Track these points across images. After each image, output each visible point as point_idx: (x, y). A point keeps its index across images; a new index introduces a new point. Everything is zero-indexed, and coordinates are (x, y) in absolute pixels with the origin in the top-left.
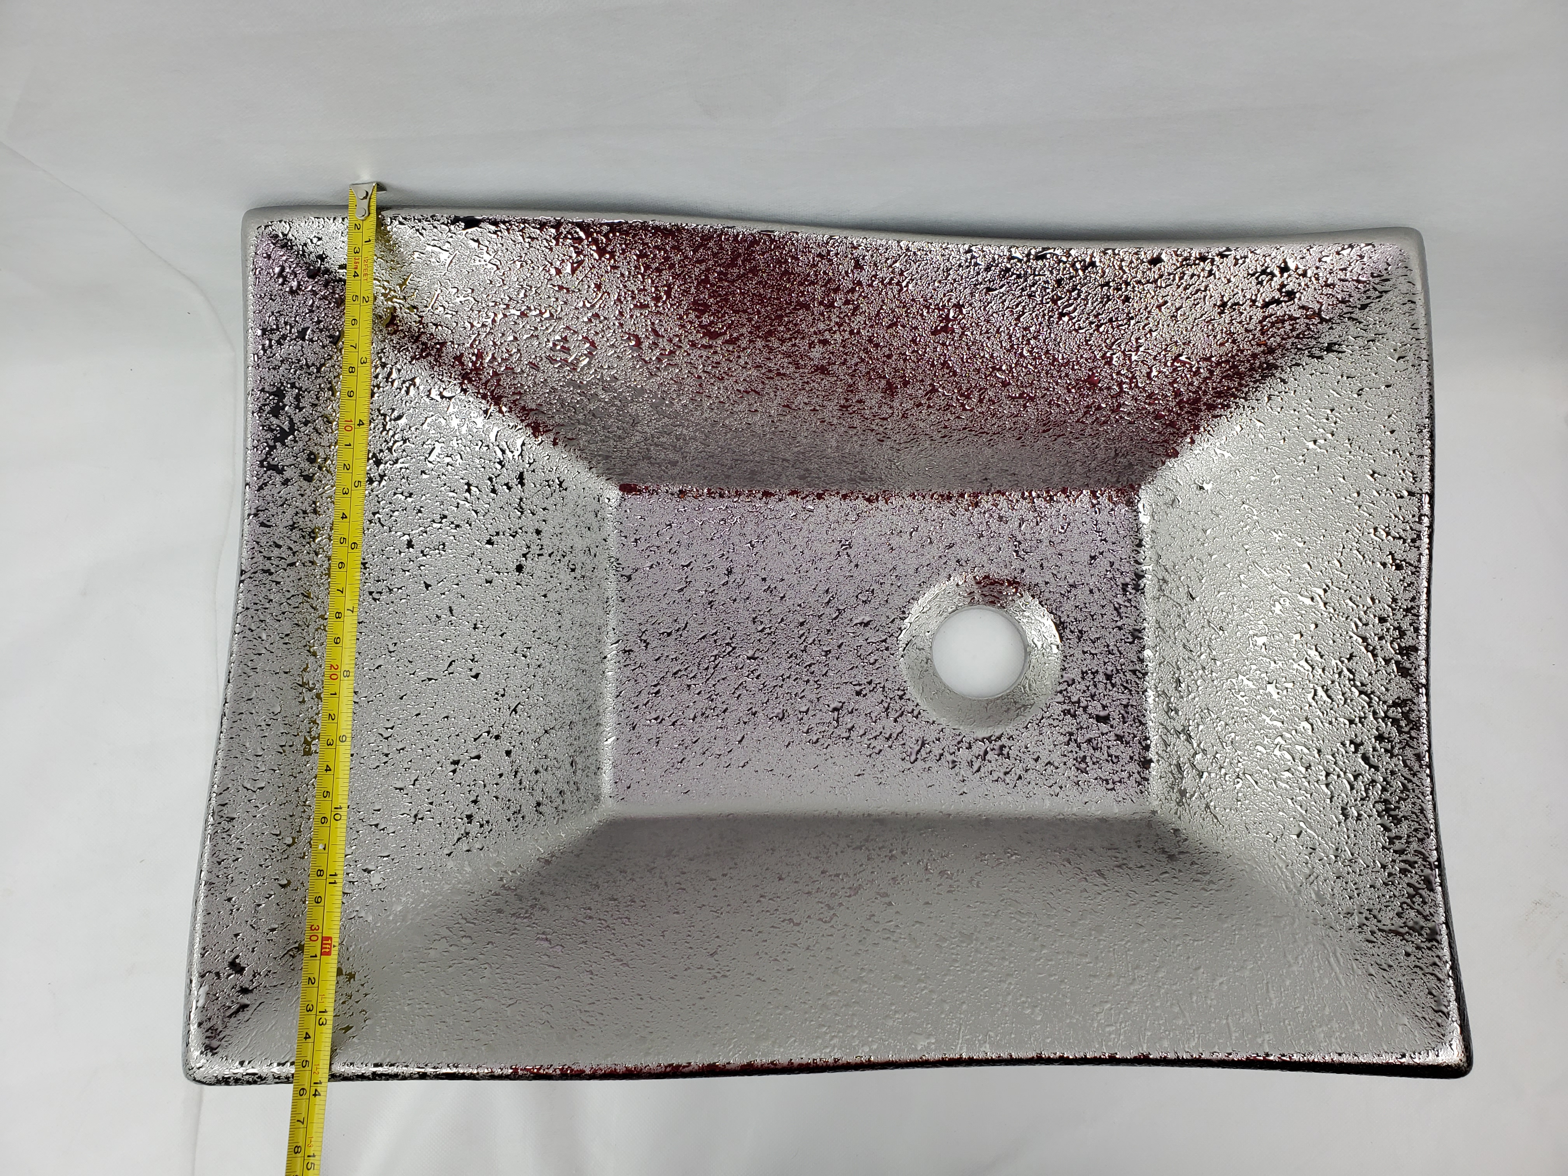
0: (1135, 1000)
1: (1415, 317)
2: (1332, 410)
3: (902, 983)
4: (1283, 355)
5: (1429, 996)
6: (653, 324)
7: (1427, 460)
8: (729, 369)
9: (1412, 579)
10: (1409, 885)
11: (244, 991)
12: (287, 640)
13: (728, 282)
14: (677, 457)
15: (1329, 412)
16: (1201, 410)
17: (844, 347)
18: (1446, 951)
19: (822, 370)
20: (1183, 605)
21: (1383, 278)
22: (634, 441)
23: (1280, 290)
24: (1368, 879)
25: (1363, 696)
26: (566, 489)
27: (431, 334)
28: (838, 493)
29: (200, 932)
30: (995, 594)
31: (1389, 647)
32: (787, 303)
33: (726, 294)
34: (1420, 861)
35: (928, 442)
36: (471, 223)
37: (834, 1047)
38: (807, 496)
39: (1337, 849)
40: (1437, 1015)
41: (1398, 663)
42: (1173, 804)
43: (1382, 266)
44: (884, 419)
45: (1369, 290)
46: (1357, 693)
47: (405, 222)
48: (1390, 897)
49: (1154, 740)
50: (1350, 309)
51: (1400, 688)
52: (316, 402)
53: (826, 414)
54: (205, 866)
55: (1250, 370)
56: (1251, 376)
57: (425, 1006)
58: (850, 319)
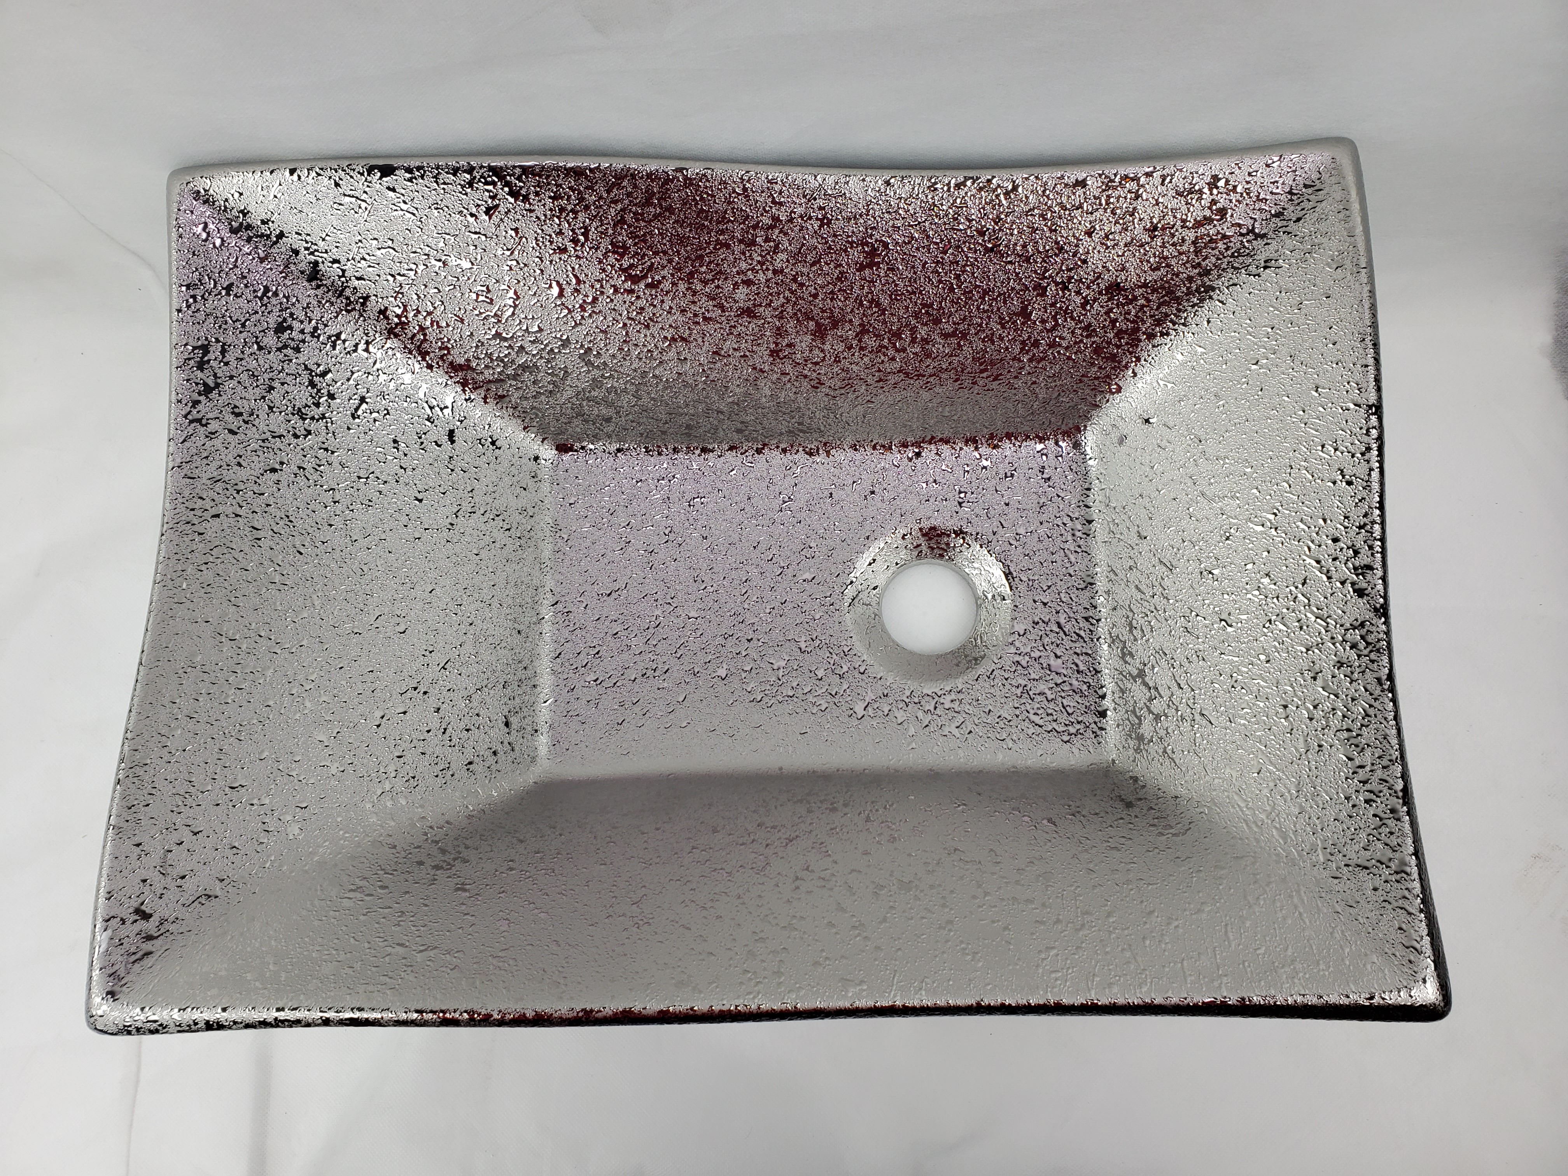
0: (1084, 945)
1: (1351, 224)
2: (1272, 328)
3: (834, 930)
4: (1219, 276)
5: (1399, 931)
6: (573, 268)
7: (1371, 369)
8: (654, 314)
9: (1364, 493)
10: (1375, 815)
11: (149, 938)
12: (209, 589)
13: (645, 222)
14: (611, 412)
15: (1270, 330)
16: (1140, 341)
17: (768, 287)
18: (1417, 885)
19: (749, 312)
20: (1133, 545)
21: (1316, 188)
22: (565, 396)
23: (1210, 208)
24: (1331, 813)
25: (1318, 620)
26: (500, 448)
27: (355, 288)
28: (778, 447)
29: (105, 876)
30: (943, 546)
31: (1344, 568)
32: (706, 243)
33: (644, 235)
34: (1386, 791)
35: (864, 387)
36: (387, 171)
37: (758, 993)
38: (746, 451)
39: (1299, 784)
40: (1408, 950)
41: (1353, 584)
42: (1131, 751)
43: (1315, 176)
44: (816, 364)
45: (1302, 202)
46: (1313, 619)
47: (322, 173)
48: (1355, 830)
49: (1110, 687)
50: (1285, 223)
51: (1360, 609)
52: (241, 356)
53: (757, 361)
54: (114, 811)
55: (1187, 295)
56: (1188, 300)
57: (334, 952)
58: (772, 258)
